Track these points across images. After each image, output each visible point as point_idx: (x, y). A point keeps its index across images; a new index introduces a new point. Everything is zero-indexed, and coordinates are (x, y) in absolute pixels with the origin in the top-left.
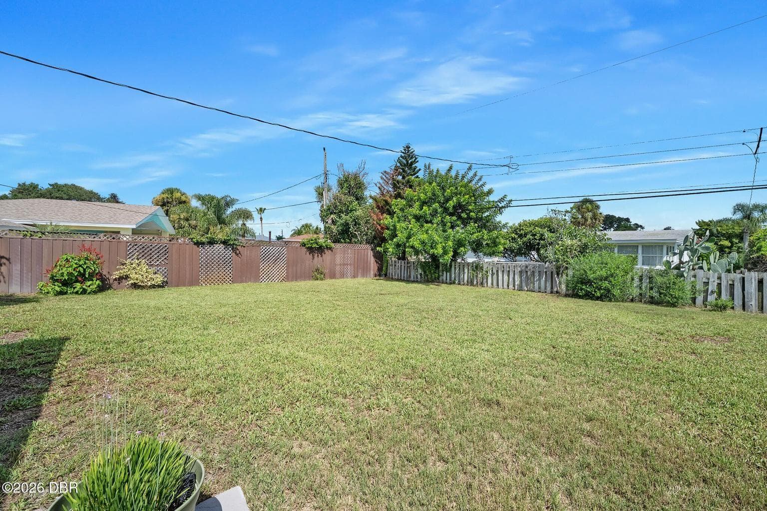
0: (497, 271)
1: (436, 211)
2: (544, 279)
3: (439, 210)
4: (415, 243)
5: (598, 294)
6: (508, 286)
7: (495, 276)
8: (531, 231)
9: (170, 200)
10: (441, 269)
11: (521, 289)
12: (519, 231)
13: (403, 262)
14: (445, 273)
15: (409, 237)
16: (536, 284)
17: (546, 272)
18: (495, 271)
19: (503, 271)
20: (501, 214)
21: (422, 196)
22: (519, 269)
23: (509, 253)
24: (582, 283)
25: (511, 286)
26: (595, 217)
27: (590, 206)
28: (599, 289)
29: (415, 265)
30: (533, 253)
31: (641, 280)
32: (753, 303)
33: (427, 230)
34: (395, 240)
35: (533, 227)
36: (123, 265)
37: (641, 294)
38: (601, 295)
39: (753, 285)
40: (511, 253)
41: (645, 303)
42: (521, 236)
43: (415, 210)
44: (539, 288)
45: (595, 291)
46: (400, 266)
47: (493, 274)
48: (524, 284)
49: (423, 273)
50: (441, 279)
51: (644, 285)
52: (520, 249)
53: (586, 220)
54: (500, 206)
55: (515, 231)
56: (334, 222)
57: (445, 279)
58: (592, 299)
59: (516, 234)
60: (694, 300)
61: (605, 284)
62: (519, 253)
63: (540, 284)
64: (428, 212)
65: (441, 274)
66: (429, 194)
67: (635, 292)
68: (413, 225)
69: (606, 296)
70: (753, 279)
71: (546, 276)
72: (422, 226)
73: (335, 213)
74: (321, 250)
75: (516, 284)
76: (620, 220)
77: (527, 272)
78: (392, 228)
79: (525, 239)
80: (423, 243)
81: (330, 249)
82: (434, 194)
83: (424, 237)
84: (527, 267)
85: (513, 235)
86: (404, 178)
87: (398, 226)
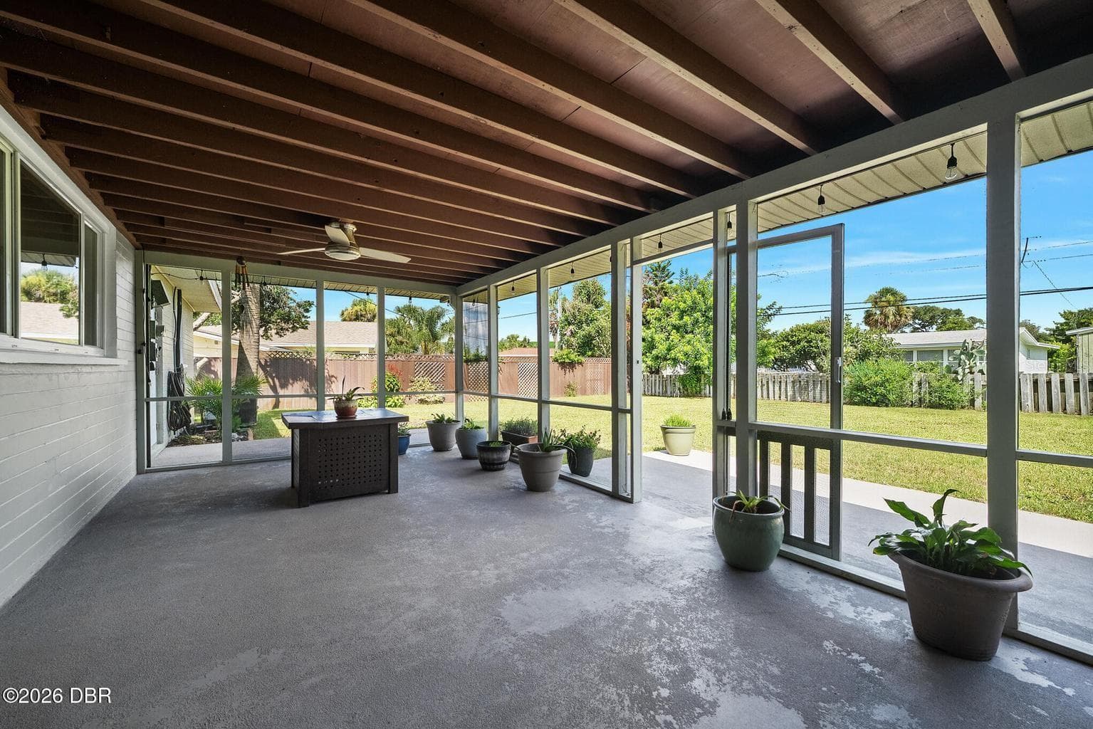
0: (768, 382)
1: (697, 321)
2: (819, 388)
3: (701, 319)
4: (678, 355)
5: (874, 400)
6: (780, 397)
7: (765, 387)
8: (806, 337)
9: (364, 313)
10: (702, 382)
11: (794, 399)
12: (789, 338)
13: (658, 376)
14: (707, 386)
15: (669, 350)
16: (811, 394)
17: (821, 381)
18: (764, 382)
19: (774, 382)
20: (770, 321)
21: (682, 305)
22: (792, 379)
23: (779, 363)
24: (858, 390)
25: (783, 397)
26: (899, 313)
27: (892, 298)
28: (875, 395)
29: (672, 379)
30: (809, 363)
31: (920, 384)
32: (1029, 403)
33: (689, 341)
34: (653, 352)
35: (807, 332)
36: (412, 382)
37: (920, 399)
38: (878, 401)
39: (1029, 386)
40: (781, 363)
41: (925, 407)
42: (793, 343)
43: (674, 319)
44: (814, 398)
45: (871, 397)
46: (653, 381)
47: (762, 386)
48: (797, 395)
49: (681, 387)
50: (702, 393)
51: (923, 390)
52: (792, 359)
53: (887, 317)
54: (769, 313)
55: (785, 337)
56: (573, 334)
57: (708, 392)
58: (867, 405)
59: (788, 341)
60: (972, 402)
61: (881, 390)
62: (792, 363)
63: (814, 393)
64: (689, 322)
65: (702, 387)
66: (689, 303)
67: (915, 397)
68: (675, 336)
69: (882, 402)
70: (1028, 380)
71: (821, 386)
72: (683, 337)
73: (574, 324)
74: (572, 365)
75: (789, 394)
76: (946, 313)
77: (800, 382)
78: (650, 340)
79: (798, 347)
80: (686, 354)
81: (581, 363)
82: (694, 303)
83: (688, 348)
84: (800, 377)
85: (785, 343)
86: (656, 284)
87: (656, 337)
